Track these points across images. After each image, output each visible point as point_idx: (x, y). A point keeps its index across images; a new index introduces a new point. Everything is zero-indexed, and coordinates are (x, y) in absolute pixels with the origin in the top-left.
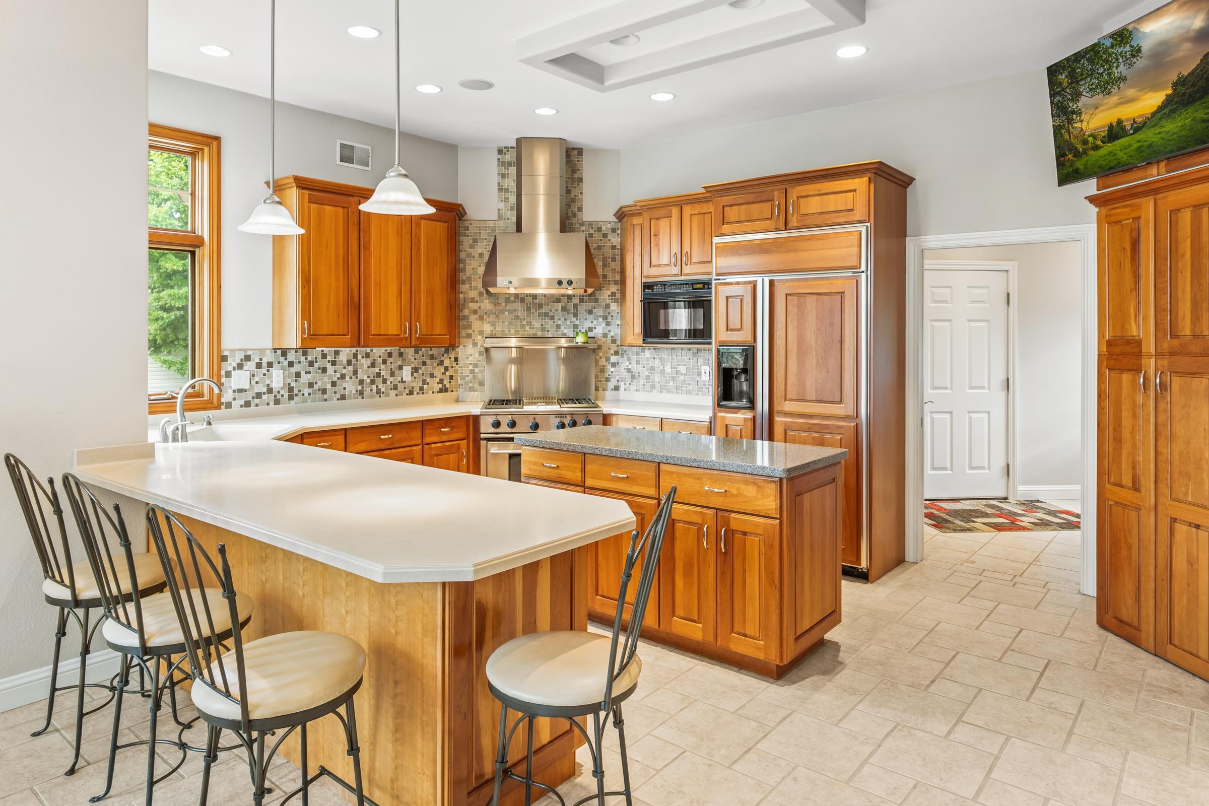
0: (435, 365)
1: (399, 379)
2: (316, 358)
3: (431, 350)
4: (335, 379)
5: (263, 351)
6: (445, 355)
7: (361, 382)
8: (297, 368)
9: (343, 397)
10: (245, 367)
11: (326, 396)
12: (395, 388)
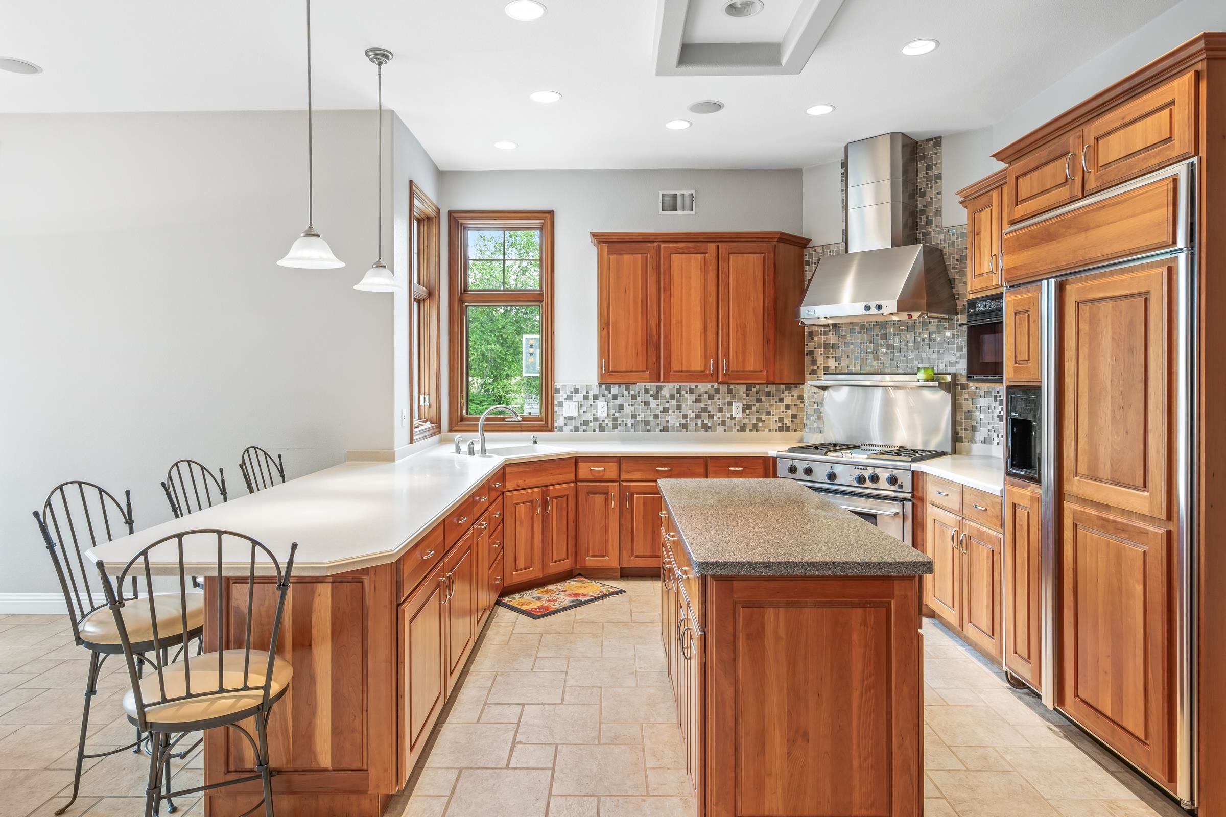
0: (773, 402)
1: (728, 415)
2: (639, 392)
3: (767, 387)
4: (658, 412)
5: (589, 386)
6: (786, 393)
7: (685, 416)
8: (620, 400)
9: (666, 429)
10: (574, 399)
11: (648, 428)
12: (723, 423)
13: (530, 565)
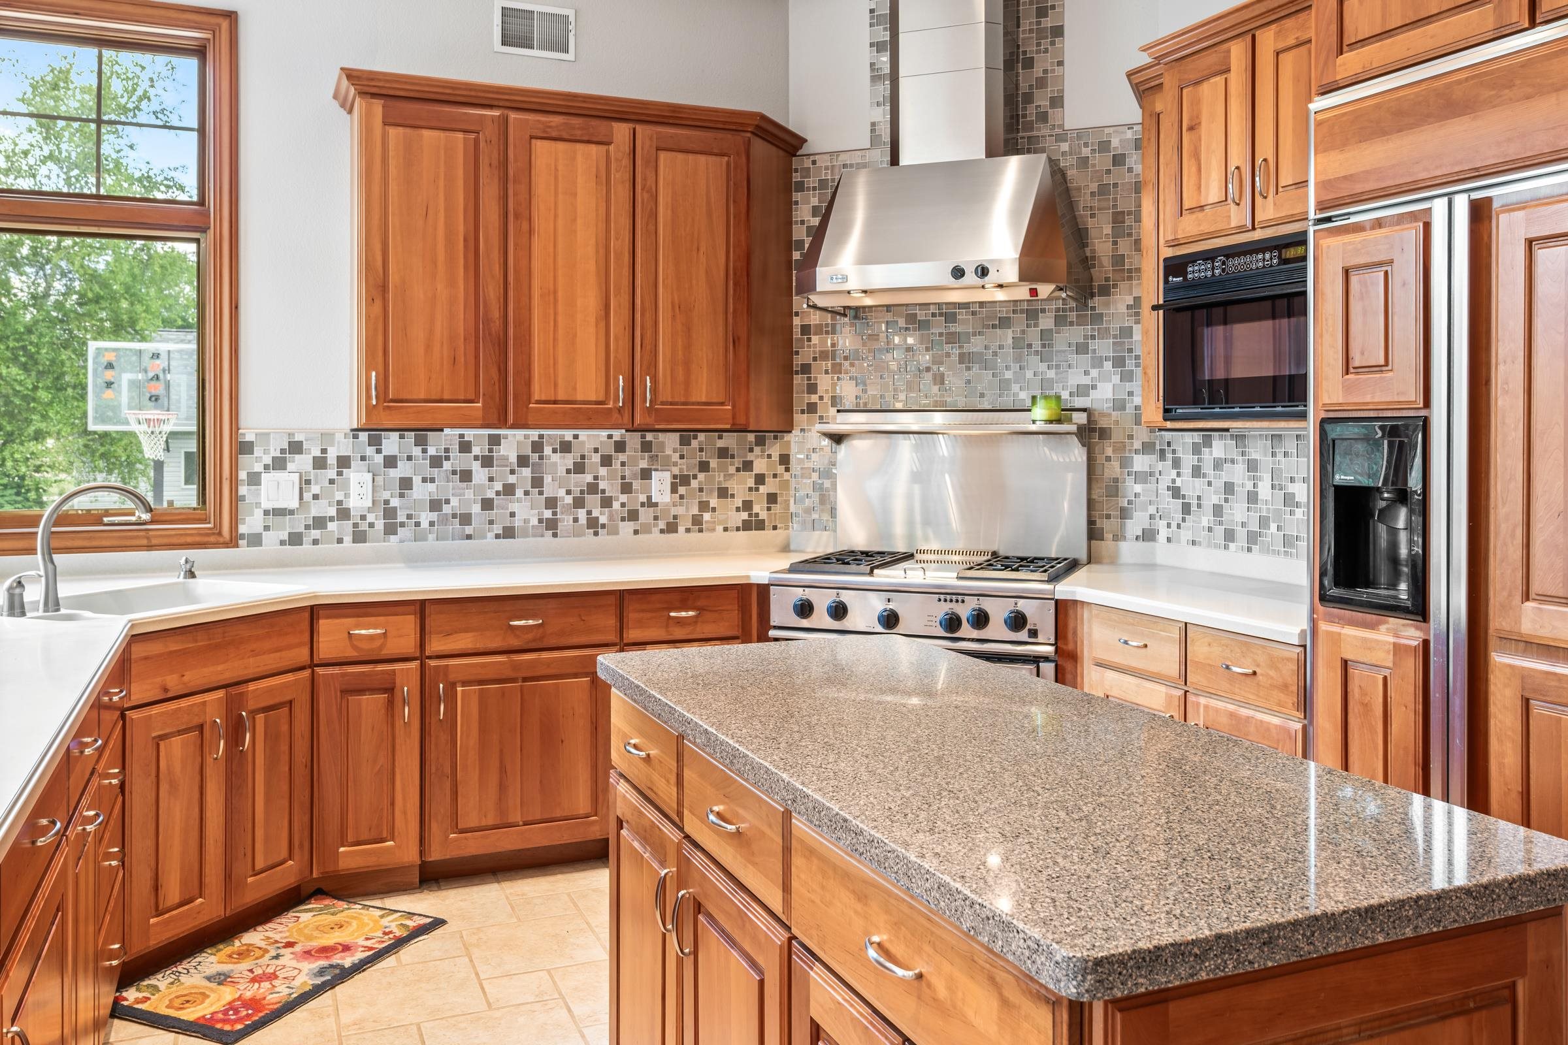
0: (732, 470)
1: (643, 498)
2: (447, 450)
3: (720, 437)
4: (490, 494)
5: (327, 437)
6: (757, 450)
7: (551, 503)
8: (403, 469)
9: (509, 533)
10: (290, 466)
11: (468, 530)
12: (633, 516)
13: (197, 892)
